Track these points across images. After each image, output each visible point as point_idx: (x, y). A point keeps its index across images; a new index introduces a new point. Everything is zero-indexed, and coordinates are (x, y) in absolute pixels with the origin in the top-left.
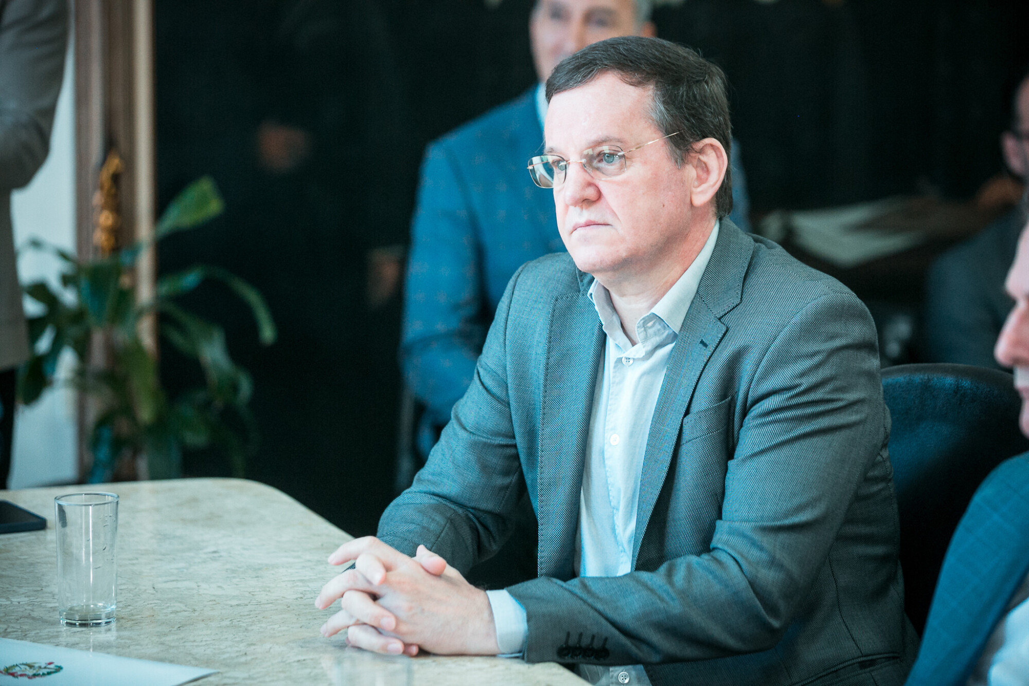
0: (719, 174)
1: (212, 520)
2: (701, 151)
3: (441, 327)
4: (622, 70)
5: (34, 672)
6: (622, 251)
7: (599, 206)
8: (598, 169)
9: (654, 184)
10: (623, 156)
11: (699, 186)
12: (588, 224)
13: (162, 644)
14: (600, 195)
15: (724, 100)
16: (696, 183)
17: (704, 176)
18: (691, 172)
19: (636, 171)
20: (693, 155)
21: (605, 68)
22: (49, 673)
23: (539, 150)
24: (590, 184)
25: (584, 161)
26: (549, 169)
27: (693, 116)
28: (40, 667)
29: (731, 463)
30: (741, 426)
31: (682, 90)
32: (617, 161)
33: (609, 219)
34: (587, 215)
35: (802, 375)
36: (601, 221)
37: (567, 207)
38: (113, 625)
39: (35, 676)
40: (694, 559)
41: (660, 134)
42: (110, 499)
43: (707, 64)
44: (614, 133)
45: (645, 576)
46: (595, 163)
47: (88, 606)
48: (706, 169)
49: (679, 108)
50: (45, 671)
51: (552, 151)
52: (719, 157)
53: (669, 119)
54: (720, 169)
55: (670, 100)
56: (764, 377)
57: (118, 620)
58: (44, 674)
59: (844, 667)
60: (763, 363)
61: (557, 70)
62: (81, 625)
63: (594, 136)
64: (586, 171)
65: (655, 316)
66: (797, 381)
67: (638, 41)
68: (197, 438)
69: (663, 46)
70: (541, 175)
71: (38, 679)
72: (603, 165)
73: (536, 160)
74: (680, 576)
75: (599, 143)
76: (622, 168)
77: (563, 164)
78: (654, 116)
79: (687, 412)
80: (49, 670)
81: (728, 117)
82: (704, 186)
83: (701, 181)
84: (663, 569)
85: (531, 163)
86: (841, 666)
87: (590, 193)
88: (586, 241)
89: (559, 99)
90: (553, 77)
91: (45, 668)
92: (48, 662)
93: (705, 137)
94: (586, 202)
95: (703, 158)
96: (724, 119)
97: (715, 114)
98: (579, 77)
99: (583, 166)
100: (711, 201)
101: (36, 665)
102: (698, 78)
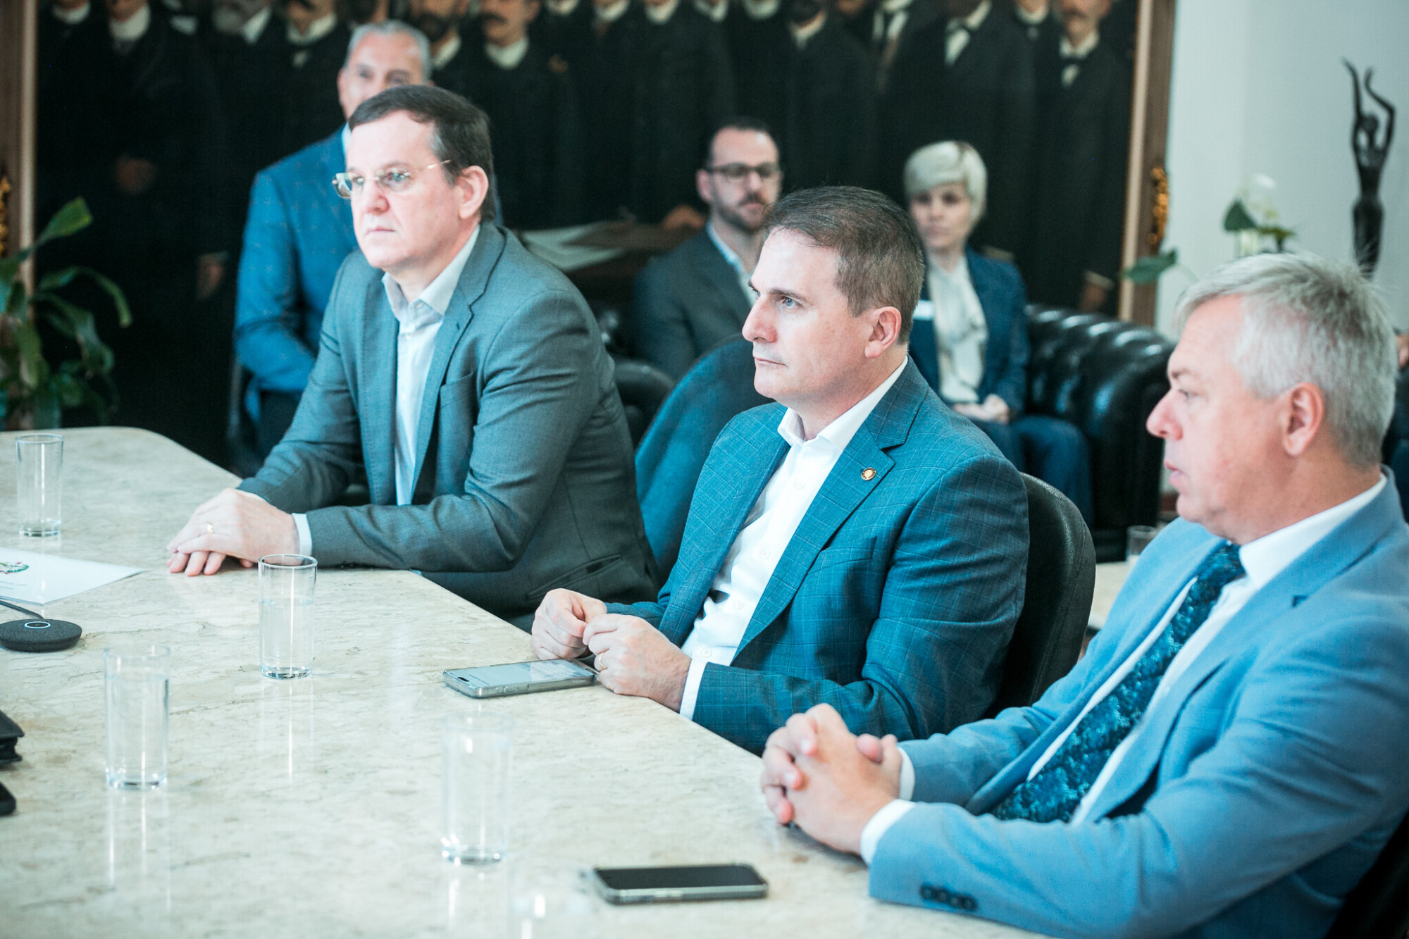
0: (481, 195)
1: (117, 458)
2: (468, 176)
3: (266, 313)
4: (411, 110)
5: (8, 569)
6: (404, 252)
7: (388, 214)
8: (388, 186)
9: (431, 201)
10: (409, 177)
11: (465, 202)
12: (379, 229)
13: (100, 549)
14: (388, 206)
15: (487, 137)
16: (463, 201)
17: (469, 195)
18: (459, 191)
19: (418, 189)
20: (462, 178)
21: (398, 108)
22: (19, 570)
23: (343, 169)
24: (381, 197)
25: (377, 179)
26: (349, 183)
27: (464, 148)
28: (12, 566)
29: (475, 428)
30: (482, 395)
31: (456, 128)
32: (403, 182)
33: (395, 226)
34: (377, 221)
35: (521, 357)
36: (387, 227)
37: (362, 214)
38: (59, 536)
39: (9, 572)
40: (456, 499)
41: (437, 160)
42: (57, 439)
43: (476, 109)
44: (401, 158)
45: (416, 511)
46: (386, 181)
47: (39, 521)
48: (471, 190)
49: (452, 142)
50: (17, 569)
51: (352, 170)
52: (481, 181)
53: (444, 149)
54: (482, 190)
55: (446, 136)
56: (493, 358)
57: (63, 531)
58: (15, 571)
59: (575, 573)
60: (493, 347)
61: (360, 108)
62: (34, 535)
63: (386, 160)
64: (379, 187)
65: (421, 301)
66: (516, 363)
67: (422, 89)
68: (73, 400)
69: (441, 93)
70: (342, 186)
71: (11, 574)
72: (392, 182)
73: (339, 176)
74: (443, 514)
75: (391, 166)
76: (406, 187)
77: (360, 180)
78: (433, 146)
79: (444, 383)
80: (20, 568)
81: (490, 151)
82: (469, 203)
83: (467, 199)
84: (431, 507)
85: (335, 179)
86: (572, 572)
87: (381, 204)
88: (377, 243)
89: (361, 130)
90: (356, 113)
91: (16, 566)
92: (17, 562)
93: (471, 164)
94: (377, 211)
95: (470, 181)
96: (487, 152)
97: (480, 148)
98: (376, 114)
99: (377, 183)
100: (475, 215)
101: (9, 564)
102: (466, 120)
